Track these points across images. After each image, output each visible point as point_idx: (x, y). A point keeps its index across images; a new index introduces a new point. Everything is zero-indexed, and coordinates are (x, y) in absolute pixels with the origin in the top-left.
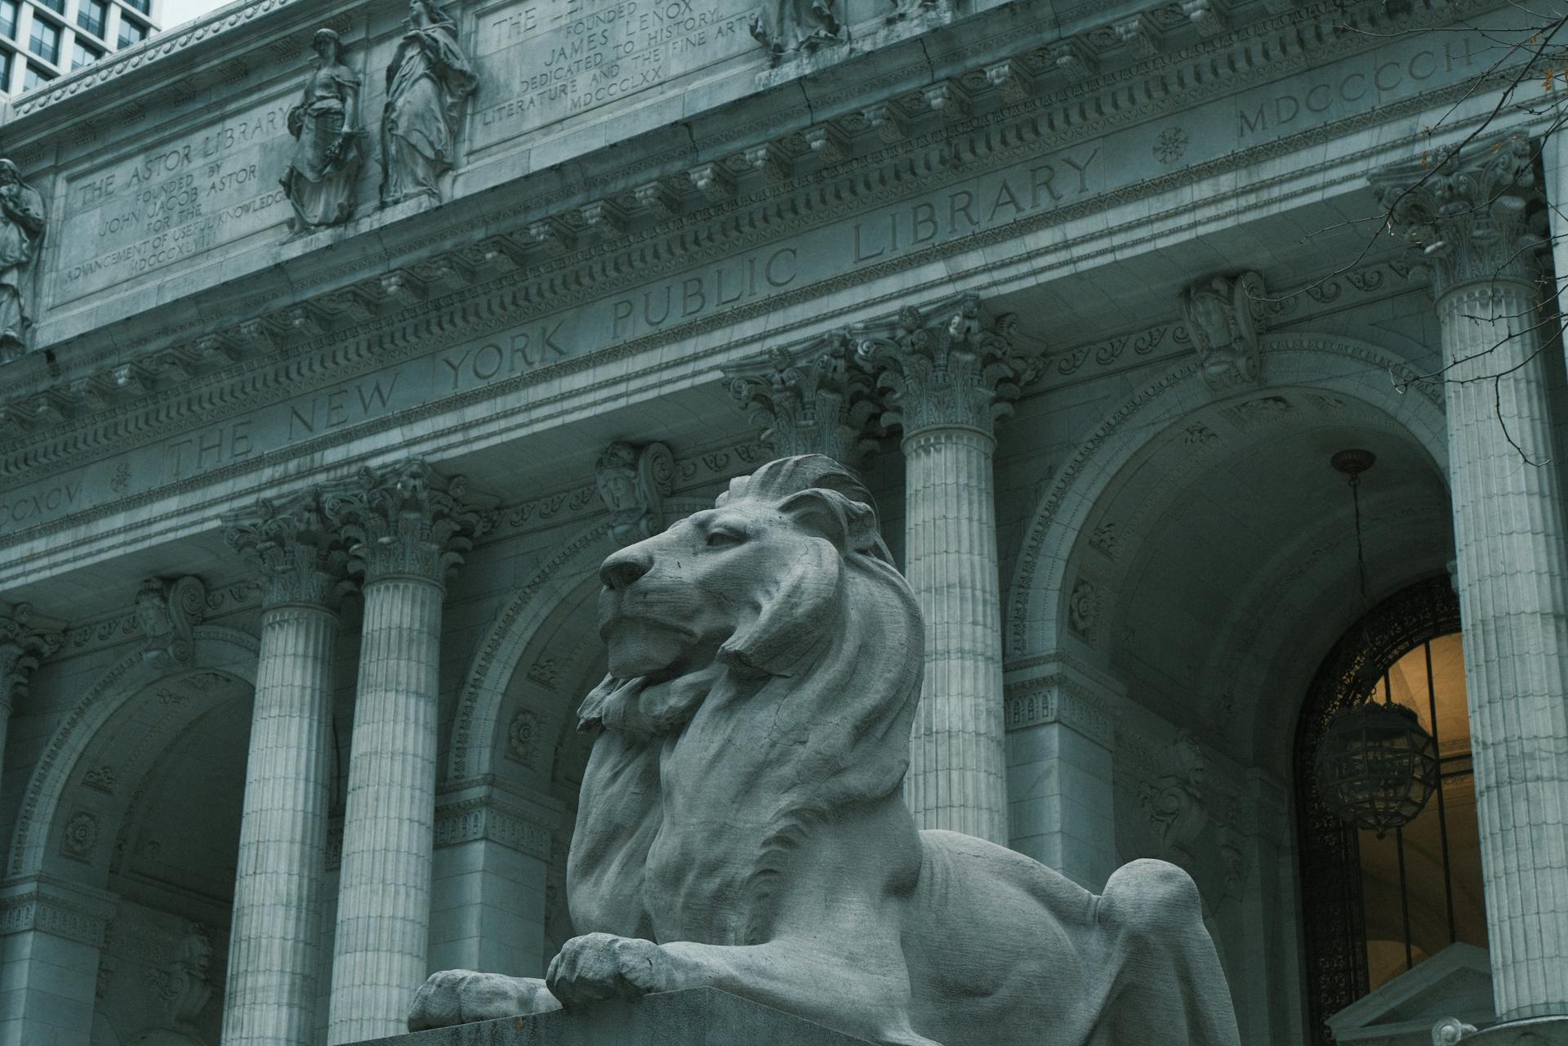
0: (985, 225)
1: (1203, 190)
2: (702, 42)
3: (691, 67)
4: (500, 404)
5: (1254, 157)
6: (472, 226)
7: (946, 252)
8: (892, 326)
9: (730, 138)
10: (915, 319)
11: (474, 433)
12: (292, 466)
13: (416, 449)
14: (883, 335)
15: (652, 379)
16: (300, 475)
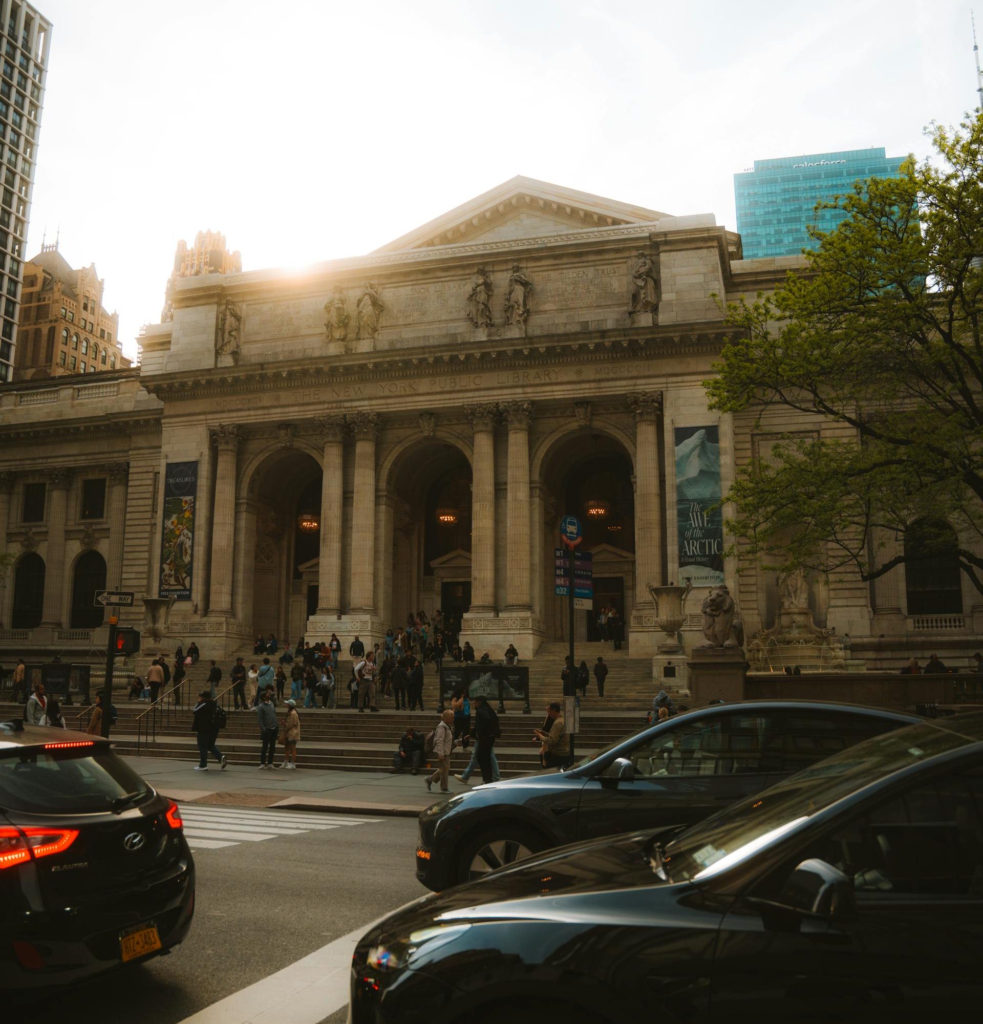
0: (532, 382)
1: (587, 386)
2: (451, 313)
3: (448, 318)
4: (397, 400)
5: (599, 381)
6: (396, 356)
7: (523, 386)
8: (509, 402)
9: (470, 349)
10: (515, 403)
11: (390, 406)
12: (334, 405)
13: (372, 407)
14: (506, 404)
15: (442, 402)
16: (336, 408)
